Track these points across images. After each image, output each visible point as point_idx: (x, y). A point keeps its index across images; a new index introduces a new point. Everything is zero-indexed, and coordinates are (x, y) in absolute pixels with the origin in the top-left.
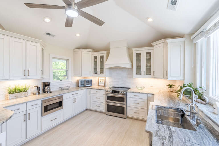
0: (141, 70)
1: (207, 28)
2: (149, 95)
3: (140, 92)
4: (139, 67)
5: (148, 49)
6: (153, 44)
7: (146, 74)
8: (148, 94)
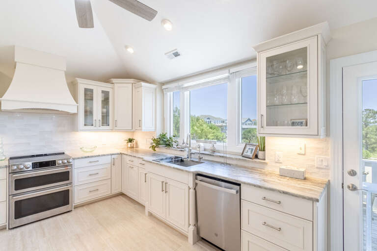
0: (94, 119)
1: (186, 85)
2: (113, 156)
3: (89, 155)
4: (88, 113)
5: (106, 87)
6: (114, 80)
7: (102, 125)
8: (111, 155)
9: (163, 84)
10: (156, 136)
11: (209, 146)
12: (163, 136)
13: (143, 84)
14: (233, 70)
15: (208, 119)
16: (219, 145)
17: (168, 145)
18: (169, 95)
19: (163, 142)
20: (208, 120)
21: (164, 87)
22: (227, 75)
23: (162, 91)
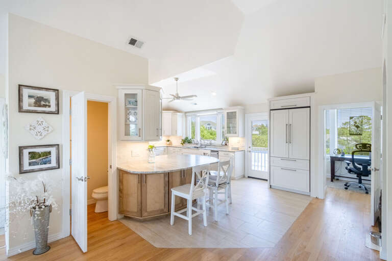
8: (164, 147)
9: (186, 113)
10: (184, 138)
11: (209, 142)
12: (187, 138)
13: (178, 114)
14: (219, 111)
15: (209, 124)
16: (213, 142)
17: (190, 142)
18: (189, 118)
19: (186, 141)
20: (208, 126)
21: (187, 114)
22: (216, 113)
23: (186, 116)
